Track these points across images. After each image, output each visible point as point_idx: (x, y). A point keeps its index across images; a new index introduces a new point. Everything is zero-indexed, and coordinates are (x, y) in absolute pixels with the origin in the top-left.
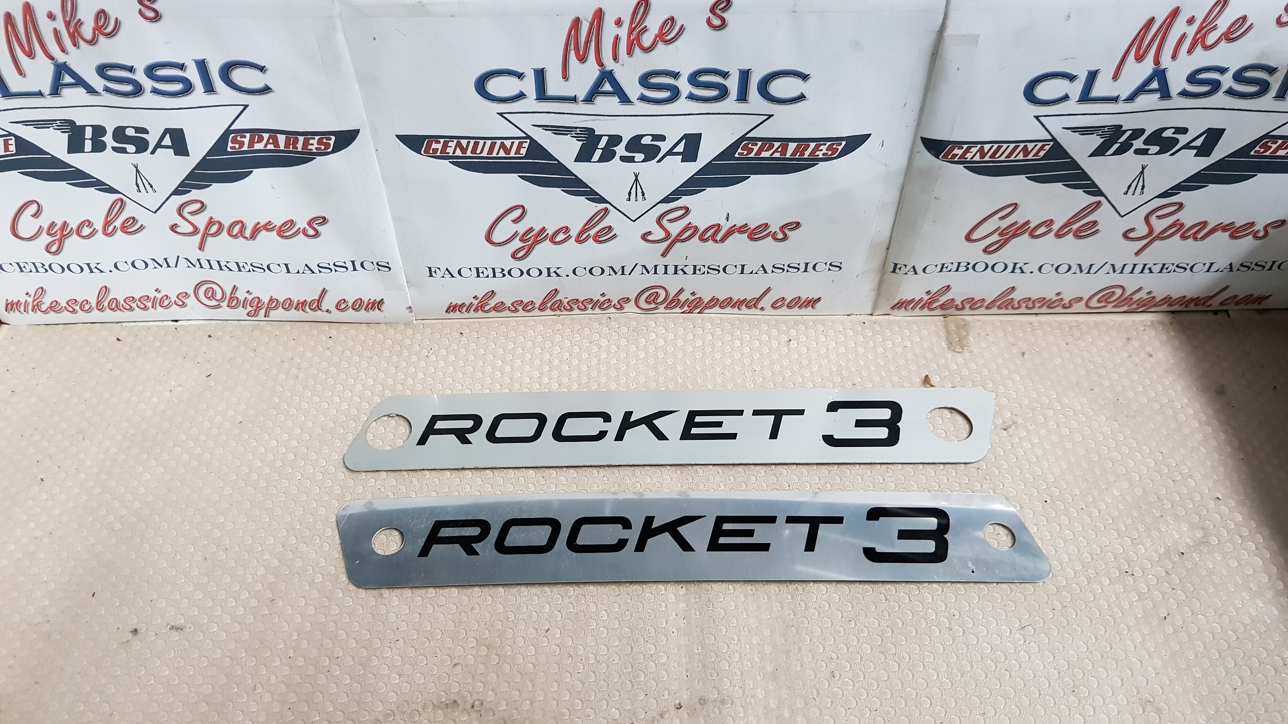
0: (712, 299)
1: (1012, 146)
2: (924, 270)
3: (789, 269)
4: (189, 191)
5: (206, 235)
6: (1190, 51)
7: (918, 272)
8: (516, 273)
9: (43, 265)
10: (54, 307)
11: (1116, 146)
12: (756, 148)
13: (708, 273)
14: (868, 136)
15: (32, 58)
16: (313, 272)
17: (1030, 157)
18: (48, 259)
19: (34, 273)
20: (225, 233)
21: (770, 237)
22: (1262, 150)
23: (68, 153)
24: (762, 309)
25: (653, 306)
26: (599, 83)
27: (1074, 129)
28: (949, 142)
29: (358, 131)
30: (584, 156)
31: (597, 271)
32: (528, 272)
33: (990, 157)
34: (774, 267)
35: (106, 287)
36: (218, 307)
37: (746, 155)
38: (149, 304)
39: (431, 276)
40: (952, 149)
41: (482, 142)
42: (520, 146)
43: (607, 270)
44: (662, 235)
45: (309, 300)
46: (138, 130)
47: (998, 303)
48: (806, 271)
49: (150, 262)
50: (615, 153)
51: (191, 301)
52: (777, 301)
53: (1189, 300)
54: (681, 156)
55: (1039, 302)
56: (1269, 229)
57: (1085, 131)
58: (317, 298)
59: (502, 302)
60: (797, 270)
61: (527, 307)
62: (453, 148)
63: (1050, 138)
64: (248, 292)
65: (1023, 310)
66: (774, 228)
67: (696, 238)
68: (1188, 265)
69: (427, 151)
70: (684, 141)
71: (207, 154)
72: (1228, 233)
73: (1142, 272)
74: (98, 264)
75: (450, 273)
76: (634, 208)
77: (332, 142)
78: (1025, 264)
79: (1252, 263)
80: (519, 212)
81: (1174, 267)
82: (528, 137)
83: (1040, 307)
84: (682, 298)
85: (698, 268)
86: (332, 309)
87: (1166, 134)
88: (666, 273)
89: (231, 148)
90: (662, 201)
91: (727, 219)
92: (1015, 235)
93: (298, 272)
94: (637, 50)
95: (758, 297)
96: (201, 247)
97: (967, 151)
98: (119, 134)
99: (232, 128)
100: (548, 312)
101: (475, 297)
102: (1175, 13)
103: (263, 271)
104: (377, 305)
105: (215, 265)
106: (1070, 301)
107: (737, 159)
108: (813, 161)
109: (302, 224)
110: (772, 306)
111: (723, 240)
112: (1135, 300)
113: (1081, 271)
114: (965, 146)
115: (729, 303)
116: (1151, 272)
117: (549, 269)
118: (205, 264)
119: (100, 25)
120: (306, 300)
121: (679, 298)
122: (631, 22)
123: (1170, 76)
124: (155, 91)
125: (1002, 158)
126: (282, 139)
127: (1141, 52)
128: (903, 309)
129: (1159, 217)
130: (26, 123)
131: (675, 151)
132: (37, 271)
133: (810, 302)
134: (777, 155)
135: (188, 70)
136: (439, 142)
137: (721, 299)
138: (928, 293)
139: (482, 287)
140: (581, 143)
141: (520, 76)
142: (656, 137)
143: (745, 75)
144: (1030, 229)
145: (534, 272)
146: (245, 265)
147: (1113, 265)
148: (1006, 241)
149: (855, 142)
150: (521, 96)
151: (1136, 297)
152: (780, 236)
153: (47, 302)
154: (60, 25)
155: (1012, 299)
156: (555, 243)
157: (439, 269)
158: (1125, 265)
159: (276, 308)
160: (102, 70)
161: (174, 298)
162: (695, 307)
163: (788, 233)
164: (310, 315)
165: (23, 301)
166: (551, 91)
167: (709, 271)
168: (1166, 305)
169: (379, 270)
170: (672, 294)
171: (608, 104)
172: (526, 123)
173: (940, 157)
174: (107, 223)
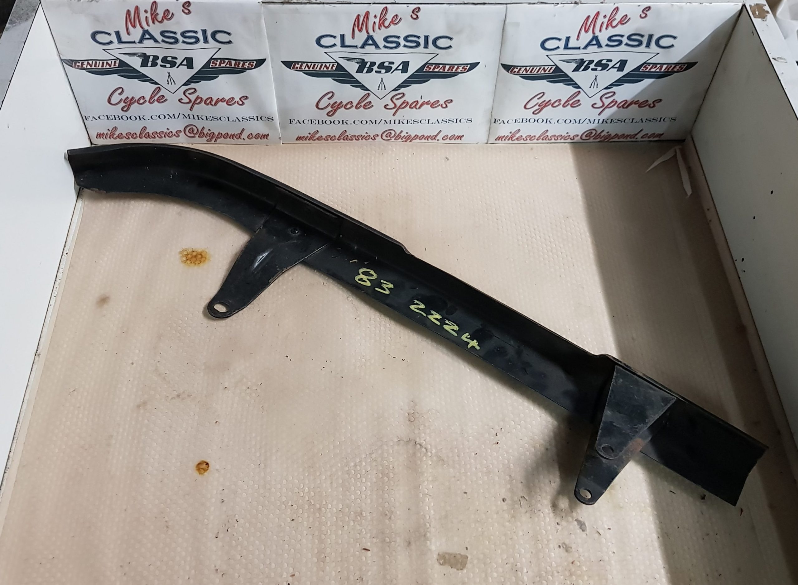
0: (416, 135)
1: (538, 68)
2: (508, 122)
3: (449, 122)
4: (190, 84)
5: (194, 103)
6: (606, 28)
7: (505, 123)
8: (328, 122)
9: (119, 116)
10: (120, 136)
11: (583, 68)
12: (432, 68)
13: (413, 123)
14: (479, 63)
15: (135, 28)
16: (239, 121)
17: (547, 72)
18: (121, 113)
19: (114, 120)
20: (203, 103)
21: (440, 107)
22: (645, 69)
23: (141, 66)
24: (438, 140)
25: (389, 138)
26: (367, 40)
27: (564, 61)
28: (512, 66)
29: (265, 59)
30: (360, 70)
31: (364, 122)
32: (334, 122)
33: (530, 72)
34: (442, 120)
35: (145, 127)
36: (194, 137)
37: (429, 70)
38: (163, 136)
39: (291, 123)
40: (513, 69)
41: (317, 64)
42: (333, 66)
43: (369, 122)
44: (393, 106)
45: (236, 134)
46: (173, 58)
47: (542, 138)
48: (456, 122)
49: (167, 116)
50: (373, 69)
51: (182, 134)
52: (444, 137)
53: (626, 136)
54: (400, 71)
55: (560, 137)
56: (655, 103)
57: (568, 61)
58: (240, 133)
59: (321, 136)
60: (452, 122)
61: (332, 138)
62: (304, 67)
63: (554, 64)
64: (209, 130)
65: (553, 141)
66: (442, 102)
67: (408, 107)
68: (622, 120)
69: (293, 68)
70: (402, 65)
71: (201, 68)
72: (638, 105)
73: (603, 123)
74: (144, 116)
75: (299, 122)
76: (381, 94)
77: (254, 64)
78: (551, 119)
79: (651, 119)
80: (331, 94)
81: (616, 121)
82: (336, 62)
83: (560, 139)
84: (402, 135)
85: (409, 121)
86: (246, 138)
87: (603, 62)
88: (395, 123)
89: (212, 66)
90: (393, 91)
91: (421, 98)
92: (545, 106)
93: (233, 121)
94: (383, 28)
95: (436, 134)
96: (191, 109)
97: (520, 69)
98: (165, 60)
99: (213, 57)
100: (342, 141)
101: (310, 133)
102: (598, 14)
103: (217, 120)
104: (266, 136)
105: (196, 117)
106: (573, 137)
107: (425, 72)
108: (455, 74)
109: (237, 99)
110: (442, 139)
111: (419, 108)
112: (601, 137)
113: (576, 123)
114: (519, 68)
115: (423, 137)
116: (607, 123)
117: (343, 121)
118: (191, 117)
119: (166, 15)
120: (234, 134)
121: (401, 135)
122: (380, 17)
123: (600, 38)
124: (184, 42)
125: (535, 73)
126: (233, 62)
127: (587, 29)
128: (500, 140)
129: (606, 98)
130: (125, 54)
131: (398, 68)
132: (115, 119)
133: (459, 137)
134: (441, 70)
135: (198, 34)
136: (299, 64)
137: (420, 135)
138: (511, 133)
139: (312, 129)
140: (358, 65)
141: (334, 37)
142: (390, 63)
143: (427, 38)
144: (551, 104)
145: (336, 122)
146: (210, 117)
147: (589, 120)
148: (542, 109)
149: (474, 65)
150: (335, 45)
151: (602, 134)
152: (444, 106)
153: (117, 133)
154: (149, 15)
155: (548, 136)
156: (346, 109)
157: (295, 120)
158: (594, 120)
159: (220, 137)
160: (162, 33)
161: (174, 133)
162: (408, 139)
163: (448, 105)
164: (236, 141)
165: (105, 133)
166: (347, 43)
167: (414, 122)
168: (617, 138)
169: (268, 120)
170: (398, 133)
171: (370, 49)
172: (336, 56)
173: (509, 72)
174: (151, 98)
